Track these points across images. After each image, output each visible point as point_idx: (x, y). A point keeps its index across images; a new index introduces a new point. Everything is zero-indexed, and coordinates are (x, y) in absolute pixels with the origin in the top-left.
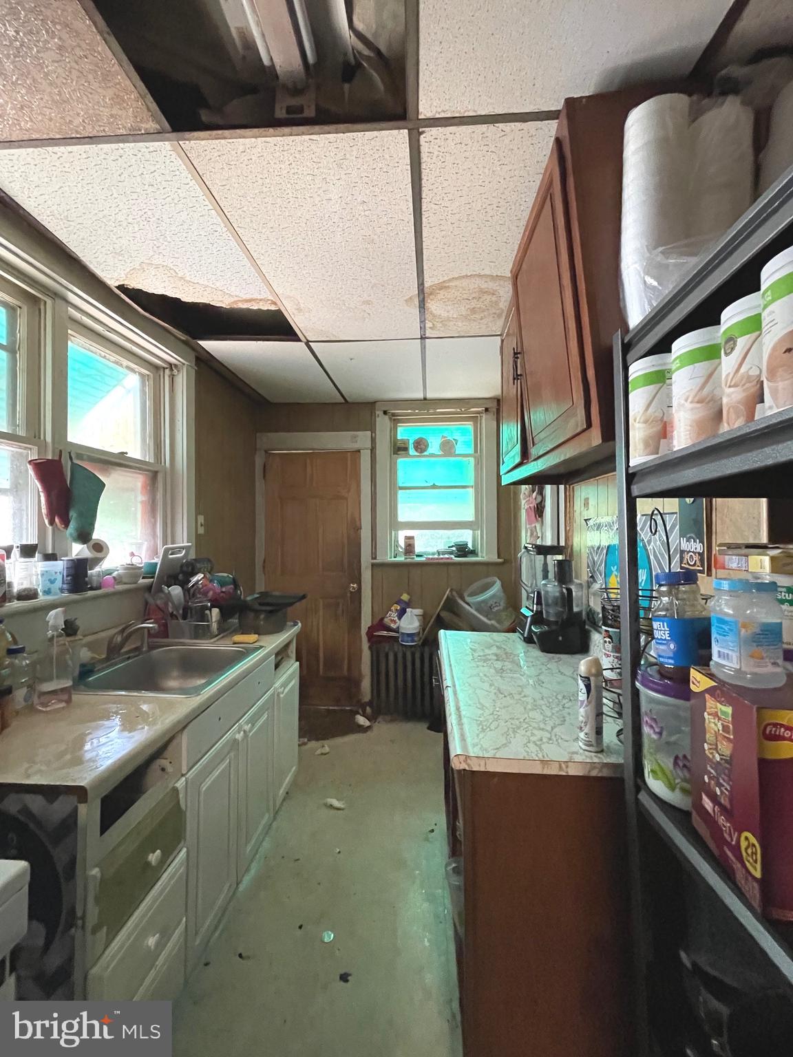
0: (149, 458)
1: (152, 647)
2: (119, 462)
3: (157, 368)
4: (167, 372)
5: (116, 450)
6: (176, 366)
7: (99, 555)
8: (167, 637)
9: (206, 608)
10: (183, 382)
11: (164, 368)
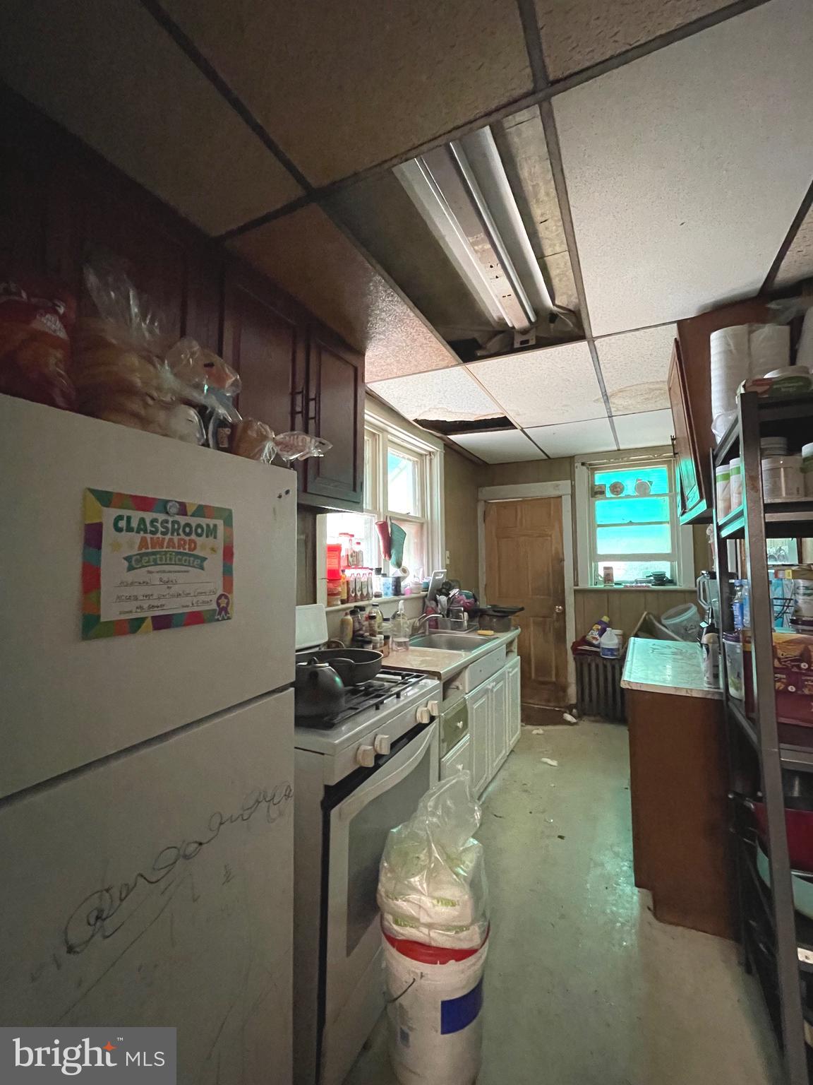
0: (419, 515)
1: (431, 633)
2: (406, 519)
3: (421, 455)
4: (428, 457)
5: (405, 512)
6: (433, 452)
7: (405, 575)
8: (437, 628)
9: (460, 611)
10: (438, 462)
11: (426, 455)
